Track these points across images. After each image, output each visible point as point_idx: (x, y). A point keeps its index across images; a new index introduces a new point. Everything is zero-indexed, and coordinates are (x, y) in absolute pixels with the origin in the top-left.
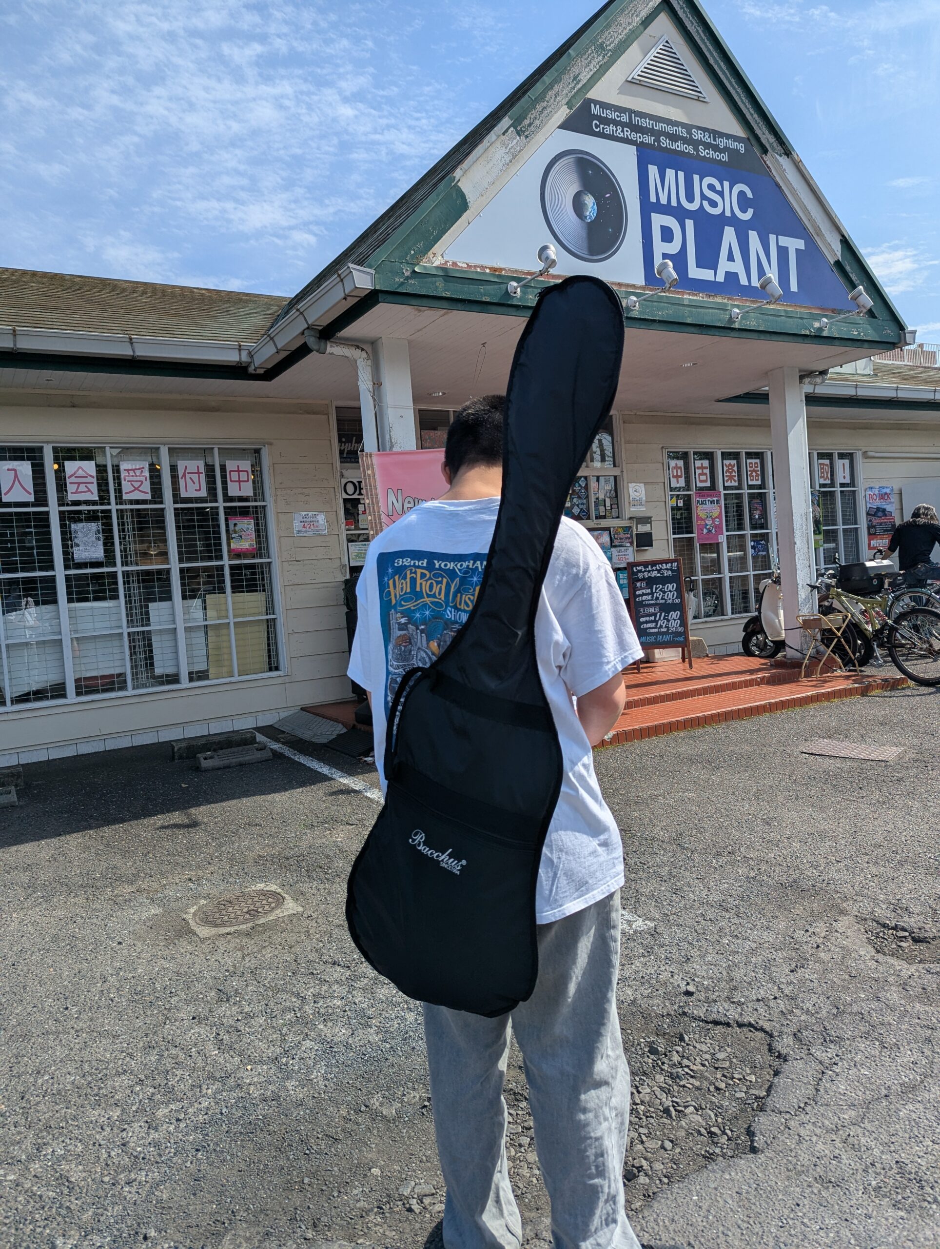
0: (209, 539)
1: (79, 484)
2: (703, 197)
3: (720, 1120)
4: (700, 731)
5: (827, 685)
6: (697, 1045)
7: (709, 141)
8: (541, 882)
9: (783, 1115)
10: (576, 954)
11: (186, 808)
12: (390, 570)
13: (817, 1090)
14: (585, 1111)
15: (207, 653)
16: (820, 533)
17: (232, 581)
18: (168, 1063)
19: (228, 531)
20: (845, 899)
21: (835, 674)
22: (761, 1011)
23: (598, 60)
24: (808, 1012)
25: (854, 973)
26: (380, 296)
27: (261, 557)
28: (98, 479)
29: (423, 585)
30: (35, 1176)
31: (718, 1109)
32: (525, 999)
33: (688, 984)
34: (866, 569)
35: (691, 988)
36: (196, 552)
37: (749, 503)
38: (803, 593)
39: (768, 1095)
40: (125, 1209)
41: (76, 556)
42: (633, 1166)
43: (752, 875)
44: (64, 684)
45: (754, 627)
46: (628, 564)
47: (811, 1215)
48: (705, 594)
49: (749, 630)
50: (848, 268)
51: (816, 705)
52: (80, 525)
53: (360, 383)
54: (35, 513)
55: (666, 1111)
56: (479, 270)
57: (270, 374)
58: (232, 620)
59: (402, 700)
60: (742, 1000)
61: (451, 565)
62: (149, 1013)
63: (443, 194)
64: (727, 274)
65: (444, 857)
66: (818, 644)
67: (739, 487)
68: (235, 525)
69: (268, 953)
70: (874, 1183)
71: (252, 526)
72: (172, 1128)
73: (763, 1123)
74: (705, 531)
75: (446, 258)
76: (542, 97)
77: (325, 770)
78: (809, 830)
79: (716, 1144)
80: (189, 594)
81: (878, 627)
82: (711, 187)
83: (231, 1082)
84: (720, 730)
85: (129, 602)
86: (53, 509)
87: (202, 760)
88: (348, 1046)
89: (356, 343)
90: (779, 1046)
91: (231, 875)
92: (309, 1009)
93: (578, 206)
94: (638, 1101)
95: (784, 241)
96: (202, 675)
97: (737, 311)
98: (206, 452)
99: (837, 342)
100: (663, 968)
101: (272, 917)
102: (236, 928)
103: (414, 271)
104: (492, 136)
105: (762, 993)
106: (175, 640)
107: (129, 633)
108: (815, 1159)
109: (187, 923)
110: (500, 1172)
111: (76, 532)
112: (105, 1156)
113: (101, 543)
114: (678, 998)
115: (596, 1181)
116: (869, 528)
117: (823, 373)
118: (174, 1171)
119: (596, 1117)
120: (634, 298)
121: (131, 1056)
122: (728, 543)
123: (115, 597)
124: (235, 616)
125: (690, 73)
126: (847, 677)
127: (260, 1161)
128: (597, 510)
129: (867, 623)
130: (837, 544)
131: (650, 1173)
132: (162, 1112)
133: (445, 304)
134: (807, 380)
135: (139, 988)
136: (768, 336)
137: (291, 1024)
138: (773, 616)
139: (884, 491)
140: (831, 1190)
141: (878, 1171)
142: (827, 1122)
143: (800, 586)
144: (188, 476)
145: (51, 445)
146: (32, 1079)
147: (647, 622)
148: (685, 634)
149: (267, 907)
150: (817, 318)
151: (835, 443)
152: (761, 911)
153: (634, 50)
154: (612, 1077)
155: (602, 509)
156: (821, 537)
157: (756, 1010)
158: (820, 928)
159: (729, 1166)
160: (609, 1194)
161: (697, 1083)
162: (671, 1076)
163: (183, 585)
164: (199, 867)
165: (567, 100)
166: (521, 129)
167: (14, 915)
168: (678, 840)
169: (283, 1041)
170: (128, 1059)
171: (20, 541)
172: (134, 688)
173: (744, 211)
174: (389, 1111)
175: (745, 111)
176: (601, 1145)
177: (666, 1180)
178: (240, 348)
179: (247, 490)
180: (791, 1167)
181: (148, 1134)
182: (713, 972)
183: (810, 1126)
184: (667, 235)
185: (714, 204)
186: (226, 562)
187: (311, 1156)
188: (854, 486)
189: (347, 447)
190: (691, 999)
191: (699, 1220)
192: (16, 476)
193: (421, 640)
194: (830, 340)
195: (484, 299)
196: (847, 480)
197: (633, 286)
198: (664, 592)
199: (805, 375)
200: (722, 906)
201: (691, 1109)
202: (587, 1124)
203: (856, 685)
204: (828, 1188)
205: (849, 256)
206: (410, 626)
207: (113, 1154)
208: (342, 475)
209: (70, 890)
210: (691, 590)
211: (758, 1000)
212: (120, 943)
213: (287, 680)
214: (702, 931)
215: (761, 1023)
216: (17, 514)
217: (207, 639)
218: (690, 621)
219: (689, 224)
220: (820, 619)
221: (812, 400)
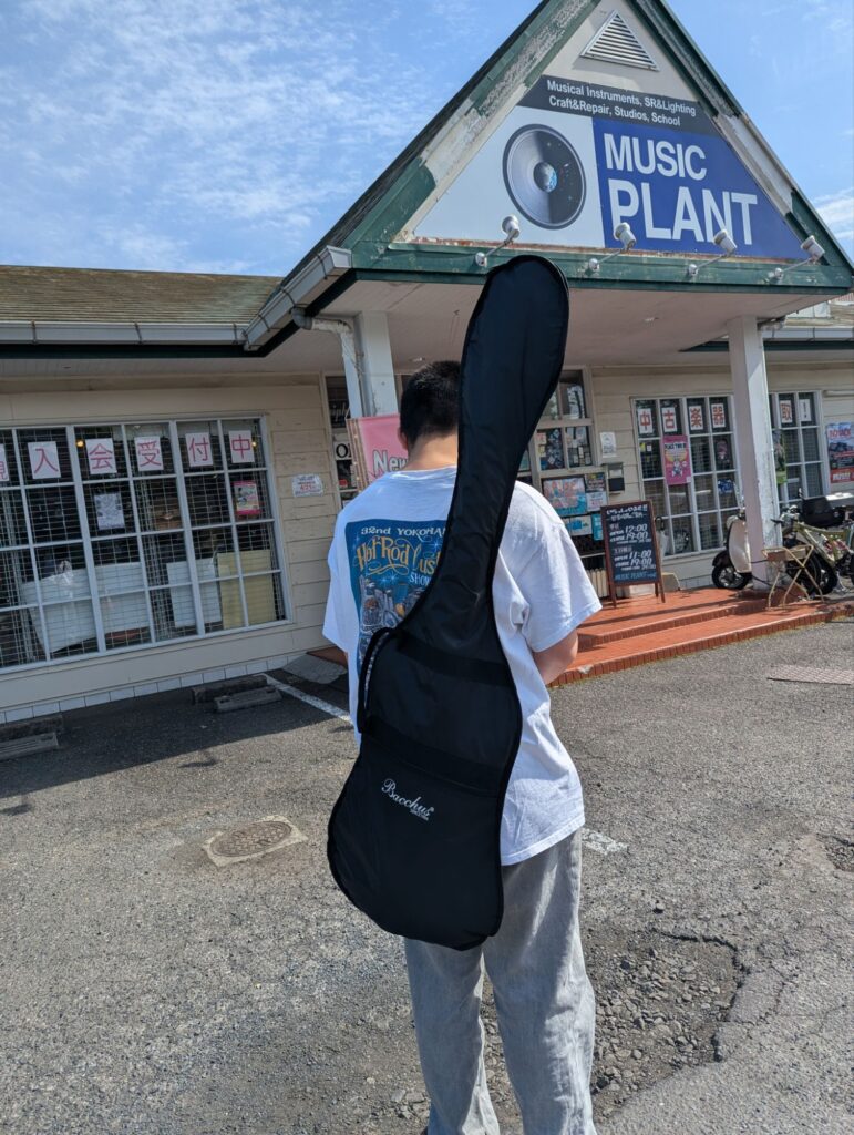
0: (217, 503)
1: (99, 459)
2: (658, 160)
3: (686, 1030)
4: (671, 662)
5: (792, 613)
6: (666, 959)
7: (661, 107)
8: (506, 826)
9: (746, 1025)
10: (540, 891)
11: (206, 748)
12: (357, 539)
13: (778, 1001)
14: (550, 1034)
15: (221, 605)
16: (783, 470)
17: (240, 540)
18: (188, 982)
19: (233, 496)
20: (808, 818)
21: (801, 602)
22: (726, 926)
23: (552, 39)
24: (770, 927)
25: (814, 888)
26: (358, 275)
27: (264, 517)
28: (116, 454)
29: (388, 552)
30: (71, 1087)
31: (684, 1019)
32: (492, 935)
33: (658, 902)
34: (827, 503)
35: (661, 906)
36: (206, 516)
37: (715, 445)
38: (767, 528)
39: (731, 1006)
40: (148, 1116)
41: (99, 524)
42: (605, 1074)
43: (720, 797)
44: (95, 639)
45: (723, 561)
46: (602, 508)
47: (770, 1120)
48: (675, 532)
49: (718, 564)
50: (800, 219)
51: (782, 633)
52: (102, 496)
53: (344, 355)
54: (62, 488)
55: (637, 1022)
56: (448, 244)
57: (264, 350)
58: (241, 576)
59: (372, 659)
60: (709, 916)
61: (413, 532)
62: (171, 937)
63: (411, 176)
64: (684, 232)
65: (413, 804)
66: (784, 575)
67: (705, 431)
68: (240, 489)
69: (276, 880)
70: (830, 1089)
71: (255, 490)
72: (190, 1042)
73: (727, 1032)
74: (674, 473)
75: (417, 235)
76: (500, 78)
77: (328, 709)
78: (774, 753)
79: (682, 1052)
80: (203, 554)
81: (841, 556)
82: (665, 151)
83: (243, 999)
84: (690, 660)
85: (148, 564)
86: (78, 483)
87: (219, 704)
88: (346, 965)
89: (339, 319)
90: (742, 959)
91: (244, 808)
92: (312, 931)
93: (539, 177)
94: (610, 1013)
95: (737, 197)
96: (217, 626)
97: (694, 266)
98: (211, 424)
99: (792, 290)
100: (634, 888)
101: (280, 846)
102: (249, 857)
103: (388, 249)
104: (455, 117)
105: (727, 909)
106: (192, 595)
107: (150, 592)
108: (774, 1067)
109: (206, 853)
110: (479, 1085)
111: (99, 502)
112: (132, 1068)
113: (121, 511)
114: (649, 915)
115: (562, 1098)
116: (831, 462)
117: (780, 319)
118: (192, 1082)
119: (561, 1039)
120: (595, 261)
121: (155, 976)
122: (696, 483)
123: (137, 559)
124: (243, 572)
125: (640, 44)
126: (812, 605)
127: (268, 1072)
128: (571, 458)
129: (829, 553)
130: (801, 479)
131: (621, 1080)
132: (182, 1027)
133: (418, 278)
134: (765, 327)
135: (163, 914)
136: (724, 288)
137: (296, 945)
138: (740, 550)
139: (845, 427)
140: (790, 1096)
141: (835, 1078)
142: (786, 1032)
143: (764, 522)
144: (195, 447)
145: (73, 426)
146: (69, 999)
147: (621, 561)
148: (657, 570)
149: (275, 837)
150: (771, 269)
151: (796, 384)
152: (728, 832)
153: (586, 26)
154: (576, 1002)
155: (575, 457)
156: (784, 473)
157: (722, 925)
158: (783, 846)
159: (694, 1074)
160: (575, 1109)
161: (666, 996)
162: (641, 988)
163: (196, 545)
164: (216, 802)
165: (524, 78)
166: (482, 109)
167: (55, 850)
168: (650, 766)
169: (289, 960)
170: (152, 979)
171: (50, 514)
172: (157, 641)
173: (697, 170)
174: (383, 1025)
175: (694, 77)
176: (566, 1065)
177: (635, 1087)
178: (235, 329)
179: (249, 457)
180: (752, 1074)
181: (169, 1048)
182: (681, 890)
183: (770, 1036)
184: (624, 199)
185: (668, 167)
186: (233, 524)
187: (313, 1067)
188: (815, 424)
189: (338, 413)
190: (661, 916)
191: (665, 1125)
192: (44, 456)
193: (387, 602)
194: (785, 288)
195: (453, 271)
196: (809, 419)
197: (594, 249)
198: (636, 533)
199: (763, 322)
200: (691, 828)
201: (660, 1020)
202: (552, 1046)
203: (821, 613)
204: (786, 1094)
205: (800, 208)
206: (377, 591)
207: (139, 1066)
208: (334, 439)
209: (104, 825)
210: (662, 529)
211: (723, 916)
212: (146, 873)
213: (293, 627)
214: (671, 852)
215: (726, 937)
216: (46, 489)
217: (220, 593)
218: (662, 557)
219: (646, 187)
220: (784, 552)
221: (770, 345)
